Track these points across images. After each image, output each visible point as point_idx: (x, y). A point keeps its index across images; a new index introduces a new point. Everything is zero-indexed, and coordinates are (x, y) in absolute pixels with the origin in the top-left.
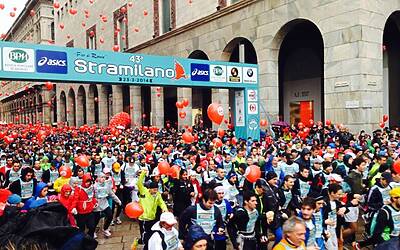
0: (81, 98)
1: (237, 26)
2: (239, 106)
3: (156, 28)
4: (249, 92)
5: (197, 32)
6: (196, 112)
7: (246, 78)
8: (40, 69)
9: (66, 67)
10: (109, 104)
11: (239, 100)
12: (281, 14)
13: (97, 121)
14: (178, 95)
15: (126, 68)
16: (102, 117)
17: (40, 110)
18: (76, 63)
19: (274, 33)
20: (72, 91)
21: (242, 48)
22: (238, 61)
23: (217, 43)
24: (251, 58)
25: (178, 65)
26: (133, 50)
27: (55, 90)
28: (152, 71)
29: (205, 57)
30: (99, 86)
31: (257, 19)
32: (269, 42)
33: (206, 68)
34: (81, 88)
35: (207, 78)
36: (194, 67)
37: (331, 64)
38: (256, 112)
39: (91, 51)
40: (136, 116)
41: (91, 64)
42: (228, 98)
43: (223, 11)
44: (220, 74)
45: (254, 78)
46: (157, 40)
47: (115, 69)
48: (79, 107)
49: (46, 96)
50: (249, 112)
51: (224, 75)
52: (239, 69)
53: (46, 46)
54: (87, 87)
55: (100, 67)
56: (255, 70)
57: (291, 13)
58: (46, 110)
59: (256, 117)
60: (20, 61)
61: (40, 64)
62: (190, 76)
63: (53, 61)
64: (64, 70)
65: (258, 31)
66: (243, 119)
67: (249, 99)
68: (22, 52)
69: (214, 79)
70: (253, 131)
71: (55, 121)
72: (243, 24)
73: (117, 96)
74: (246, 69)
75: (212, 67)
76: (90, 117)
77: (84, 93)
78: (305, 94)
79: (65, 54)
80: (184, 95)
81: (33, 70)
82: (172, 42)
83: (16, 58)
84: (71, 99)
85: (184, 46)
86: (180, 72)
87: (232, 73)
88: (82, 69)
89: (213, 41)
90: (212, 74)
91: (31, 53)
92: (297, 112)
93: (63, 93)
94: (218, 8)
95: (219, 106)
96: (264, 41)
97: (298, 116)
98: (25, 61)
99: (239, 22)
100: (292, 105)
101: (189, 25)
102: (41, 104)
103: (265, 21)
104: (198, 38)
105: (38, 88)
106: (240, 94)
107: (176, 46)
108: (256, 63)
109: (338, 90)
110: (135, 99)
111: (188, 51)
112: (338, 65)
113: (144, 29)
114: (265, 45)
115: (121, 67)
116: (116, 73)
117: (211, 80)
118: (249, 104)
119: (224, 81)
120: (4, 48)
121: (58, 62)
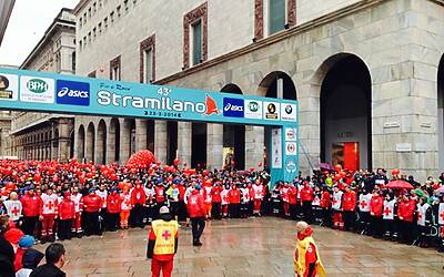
0: (101, 133)
1: (274, 59)
2: (276, 146)
3: (186, 59)
4: (287, 130)
5: (231, 65)
6: (227, 151)
7: (284, 114)
8: (59, 100)
9: (88, 99)
10: (132, 140)
11: (276, 139)
12: (324, 47)
13: (117, 158)
14: (208, 132)
15: (153, 101)
16: (123, 154)
17: (56, 146)
18: (100, 94)
19: (316, 67)
20: (91, 125)
21: (280, 83)
22: (276, 97)
23: (252, 77)
24: (290, 93)
25: (209, 99)
26: (162, 83)
27: (73, 123)
28: (181, 105)
29: (241, 93)
30: (121, 120)
31: (296, 53)
32: (311, 77)
33: (241, 103)
34: (102, 123)
35: (241, 114)
36: (226, 101)
37: (379, 103)
38: (295, 153)
39: (114, 82)
40: (160, 153)
41: (115, 96)
42: (263, 137)
43: (259, 44)
44: (256, 110)
45: (293, 115)
46: (187, 72)
47: (141, 102)
48: (98, 142)
49: (63, 130)
50: (287, 153)
51: (260, 111)
52: (277, 105)
53: (67, 76)
54: (108, 121)
55: (125, 99)
56: (294, 107)
57: (334, 47)
58: (62, 145)
59: (294, 159)
60: (39, 91)
61: (60, 95)
62: (222, 112)
63: (74, 92)
64: (85, 102)
65: (298, 65)
66: (280, 160)
67: (287, 138)
68: (41, 81)
69: (248, 115)
71: (72, 157)
72: (281, 57)
73: (140, 131)
74: (284, 106)
75: (247, 102)
76: (110, 154)
77: (105, 127)
78: (350, 134)
79: (88, 85)
80: (214, 133)
81: (52, 100)
82: (203, 74)
83: (34, 87)
84: (90, 134)
85: (216, 79)
86: (211, 106)
87: (269, 110)
88: (105, 101)
89: (248, 75)
90: (247, 110)
91: (51, 83)
92: (341, 154)
93: (82, 126)
94: (254, 40)
95: (254, 143)
96: (305, 77)
97: (342, 159)
98: (44, 91)
99: (277, 55)
100: (335, 146)
101: (223, 57)
102: (57, 138)
103: (305, 54)
104: (231, 71)
105: (55, 121)
106: (276, 133)
107: (207, 79)
108: (295, 99)
109: (387, 131)
110: (160, 136)
111: (220, 85)
112: (387, 103)
113: (173, 60)
114: (305, 80)
115: (147, 100)
116: (141, 106)
117: (246, 116)
118: (287, 144)
119: (260, 117)
120: (22, 77)
121: (80, 93)
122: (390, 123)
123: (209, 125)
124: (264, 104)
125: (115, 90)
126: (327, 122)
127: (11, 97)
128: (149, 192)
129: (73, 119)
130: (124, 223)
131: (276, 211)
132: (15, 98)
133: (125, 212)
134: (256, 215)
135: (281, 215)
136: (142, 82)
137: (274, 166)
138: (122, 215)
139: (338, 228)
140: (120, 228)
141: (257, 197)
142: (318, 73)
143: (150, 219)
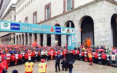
1: (69, 17)
2: (70, 40)
3: (45, 17)
5: (57, 19)
7: (72, 32)
8: (12, 29)
10: (31, 39)
11: (70, 38)
12: (81, 14)
13: (27, 44)
15: (37, 28)
17: (10, 40)
18: (22, 27)
20: (20, 35)
21: (70, 23)
22: (69, 27)
23: (63, 22)
24: (73, 26)
25: (52, 28)
28: (44, 30)
29: (60, 26)
30: (28, 34)
31: (74, 15)
33: (60, 29)
34: (23, 34)
35: (60, 32)
37: (96, 28)
38: (74, 42)
39: (26, 23)
40: (39, 42)
41: (27, 27)
42: (66, 38)
44: (64, 31)
46: (46, 21)
49: (12, 36)
50: (73, 42)
51: (65, 31)
52: (69, 29)
53: (13, 22)
55: (29, 28)
57: (84, 14)
58: (12, 40)
59: (75, 43)
60: (6, 26)
61: (12, 27)
62: (55, 31)
64: (19, 29)
65: (75, 19)
66: (71, 43)
67: (72, 38)
68: (7, 24)
70: (74, 47)
71: (15, 44)
73: (33, 36)
75: (62, 29)
76: (25, 43)
77: (24, 35)
78: (88, 37)
79: (19, 24)
80: (53, 37)
81: (9, 29)
83: (5, 25)
84: (19, 37)
86: (52, 30)
88: (24, 29)
90: (62, 31)
91: (9, 24)
92: (86, 42)
93: (17, 35)
94: (63, 12)
95: (64, 39)
96: (76, 22)
97: (86, 43)
99: (69, 16)
100: (84, 40)
101: (55, 17)
103: (77, 16)
104: (57, 20)
105: (10, 34)
106: (70, 36)
107: (51, 22)
108: (74, 28)
109: (98, 36)
111: (55, 24)
112: (98, 29)
113: (42, 17)
114: (77, 23)
115: (35, 28)
116: (34, 30)
117: (62, 32)
119: (65, 33)
120: (2, 23)
121: (17, 27)
122: (99, 34)
123: (51, 35)
124: (66, 29)
125: (27, 26)
126: (82, 34)
136: (33, 23)
137: (69, 45)
139: (86, 61)
142: (80, 21)
143: (36, 60)
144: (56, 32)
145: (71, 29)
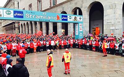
0: (27, 26)
1: (76, 4)
2: (77, 29)
3: (51, 4)
4: (80, 24)
5: (64, 5)
6: (63, 30)
7: (79, 20)
8: (15, 17)
9: (23, 16)
10: (36, 28)
11: (77, 27)
13: (32, 33)
14: (57, 25)
15: (41, 16)
16: (34, 32)
17: (15, 30)
18: (26, 15)
19: (88, 6)
20: (24, 24)
21: (78, 10)
22: (76, 15)
23: (70, 9)
24: (81, 13)
25: (57, 16)
28: (50, 18)
29: (66, 13)
30: (33, 22)
31: (82, 1)
34: (27, 23)
35: (67, 20)
36: (63, 16)
37: (106, 16)
38: (82, 30)
39: (30, 11)
40: (44, 31)
41: (31, 15)
42: (73, 26)
44: (71, 19)
45: (81, 20)
46: (51, 8)
47: (38, 17)
48: (27, 29)
49: (16, 25)
50: (80, 31)
51: (72, 19)
52: (77, 17)
53: (17, 9)
54: (29, 22)
55: (33, 16)
56: (82, 17)
58: (17, 29)
59: (82, 32)
60: (9, 14)
61: (15, 15)
63: (19, 14)
64: (22, 17)
65: (83, 5)
66: (78, 32)
68: (9, 11)
69: (69, 20)
70: (81, 36)
71: (19, 33)
73: (38, 25)
74: (79, 17)
75: (68, 16)
76: (30, 32)
78: (97, 25)
80: (59, 25)
81: (13, 17)
82: (55, 9)
83: (7, 13)
84: (24, 26)
85: (59, 10)
86: (58, 18)
89: (68, 8)
90: (68, 19)
91: (12, 12)
92: (95, 30)
93: (22, 24)
95: (70, 28)
96: (85, 8)
97: (95, 32)
98: (10, 14)
99: (77, 2)
100: (93, 28)
101: (61, 3)
102: (15, 28)
103: (85, 2)
104: (64, 7)
105: (14, 23)
106: (77, 25)
107: (57, 10)
108: (82, 15)
109: (108, 24)
110: (44, 26)
111: (61, 11)
112: (108, 16)
113: (47, 4)
114: (85, 10)
116: (38, 18)
117: (68, 20)
118: (80, 28)
119: (72, 21)
120: (4, 10)
121: (20, 15)
122: (109, 21)
123: (58, 23)
124: (73, 17)
126: (91, 22)
127: (1, 16)
128: (42, 42)
129: (19, 22)
130: (35, 51)
131: (77, 47)
132: (2, 16)
133: (35, 48)
134: (71, 48)
135: (78, 48)
136: (38, 11)
137: (76, 34)
138: (34, 49)
139: (94, 51)
140: (34, 52)
141: (71, 43)
142: (88, 7)
143: (42, 50)
144: (62, 20)
145: (78, 17)
